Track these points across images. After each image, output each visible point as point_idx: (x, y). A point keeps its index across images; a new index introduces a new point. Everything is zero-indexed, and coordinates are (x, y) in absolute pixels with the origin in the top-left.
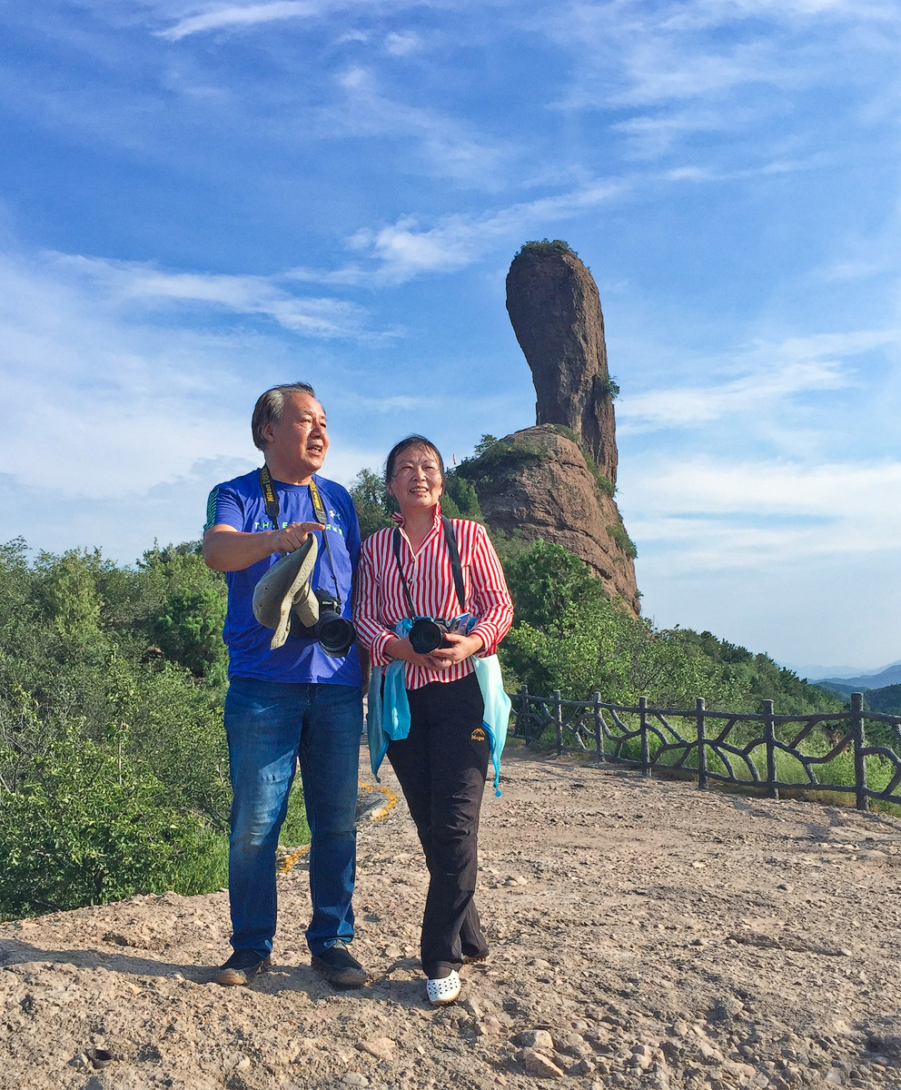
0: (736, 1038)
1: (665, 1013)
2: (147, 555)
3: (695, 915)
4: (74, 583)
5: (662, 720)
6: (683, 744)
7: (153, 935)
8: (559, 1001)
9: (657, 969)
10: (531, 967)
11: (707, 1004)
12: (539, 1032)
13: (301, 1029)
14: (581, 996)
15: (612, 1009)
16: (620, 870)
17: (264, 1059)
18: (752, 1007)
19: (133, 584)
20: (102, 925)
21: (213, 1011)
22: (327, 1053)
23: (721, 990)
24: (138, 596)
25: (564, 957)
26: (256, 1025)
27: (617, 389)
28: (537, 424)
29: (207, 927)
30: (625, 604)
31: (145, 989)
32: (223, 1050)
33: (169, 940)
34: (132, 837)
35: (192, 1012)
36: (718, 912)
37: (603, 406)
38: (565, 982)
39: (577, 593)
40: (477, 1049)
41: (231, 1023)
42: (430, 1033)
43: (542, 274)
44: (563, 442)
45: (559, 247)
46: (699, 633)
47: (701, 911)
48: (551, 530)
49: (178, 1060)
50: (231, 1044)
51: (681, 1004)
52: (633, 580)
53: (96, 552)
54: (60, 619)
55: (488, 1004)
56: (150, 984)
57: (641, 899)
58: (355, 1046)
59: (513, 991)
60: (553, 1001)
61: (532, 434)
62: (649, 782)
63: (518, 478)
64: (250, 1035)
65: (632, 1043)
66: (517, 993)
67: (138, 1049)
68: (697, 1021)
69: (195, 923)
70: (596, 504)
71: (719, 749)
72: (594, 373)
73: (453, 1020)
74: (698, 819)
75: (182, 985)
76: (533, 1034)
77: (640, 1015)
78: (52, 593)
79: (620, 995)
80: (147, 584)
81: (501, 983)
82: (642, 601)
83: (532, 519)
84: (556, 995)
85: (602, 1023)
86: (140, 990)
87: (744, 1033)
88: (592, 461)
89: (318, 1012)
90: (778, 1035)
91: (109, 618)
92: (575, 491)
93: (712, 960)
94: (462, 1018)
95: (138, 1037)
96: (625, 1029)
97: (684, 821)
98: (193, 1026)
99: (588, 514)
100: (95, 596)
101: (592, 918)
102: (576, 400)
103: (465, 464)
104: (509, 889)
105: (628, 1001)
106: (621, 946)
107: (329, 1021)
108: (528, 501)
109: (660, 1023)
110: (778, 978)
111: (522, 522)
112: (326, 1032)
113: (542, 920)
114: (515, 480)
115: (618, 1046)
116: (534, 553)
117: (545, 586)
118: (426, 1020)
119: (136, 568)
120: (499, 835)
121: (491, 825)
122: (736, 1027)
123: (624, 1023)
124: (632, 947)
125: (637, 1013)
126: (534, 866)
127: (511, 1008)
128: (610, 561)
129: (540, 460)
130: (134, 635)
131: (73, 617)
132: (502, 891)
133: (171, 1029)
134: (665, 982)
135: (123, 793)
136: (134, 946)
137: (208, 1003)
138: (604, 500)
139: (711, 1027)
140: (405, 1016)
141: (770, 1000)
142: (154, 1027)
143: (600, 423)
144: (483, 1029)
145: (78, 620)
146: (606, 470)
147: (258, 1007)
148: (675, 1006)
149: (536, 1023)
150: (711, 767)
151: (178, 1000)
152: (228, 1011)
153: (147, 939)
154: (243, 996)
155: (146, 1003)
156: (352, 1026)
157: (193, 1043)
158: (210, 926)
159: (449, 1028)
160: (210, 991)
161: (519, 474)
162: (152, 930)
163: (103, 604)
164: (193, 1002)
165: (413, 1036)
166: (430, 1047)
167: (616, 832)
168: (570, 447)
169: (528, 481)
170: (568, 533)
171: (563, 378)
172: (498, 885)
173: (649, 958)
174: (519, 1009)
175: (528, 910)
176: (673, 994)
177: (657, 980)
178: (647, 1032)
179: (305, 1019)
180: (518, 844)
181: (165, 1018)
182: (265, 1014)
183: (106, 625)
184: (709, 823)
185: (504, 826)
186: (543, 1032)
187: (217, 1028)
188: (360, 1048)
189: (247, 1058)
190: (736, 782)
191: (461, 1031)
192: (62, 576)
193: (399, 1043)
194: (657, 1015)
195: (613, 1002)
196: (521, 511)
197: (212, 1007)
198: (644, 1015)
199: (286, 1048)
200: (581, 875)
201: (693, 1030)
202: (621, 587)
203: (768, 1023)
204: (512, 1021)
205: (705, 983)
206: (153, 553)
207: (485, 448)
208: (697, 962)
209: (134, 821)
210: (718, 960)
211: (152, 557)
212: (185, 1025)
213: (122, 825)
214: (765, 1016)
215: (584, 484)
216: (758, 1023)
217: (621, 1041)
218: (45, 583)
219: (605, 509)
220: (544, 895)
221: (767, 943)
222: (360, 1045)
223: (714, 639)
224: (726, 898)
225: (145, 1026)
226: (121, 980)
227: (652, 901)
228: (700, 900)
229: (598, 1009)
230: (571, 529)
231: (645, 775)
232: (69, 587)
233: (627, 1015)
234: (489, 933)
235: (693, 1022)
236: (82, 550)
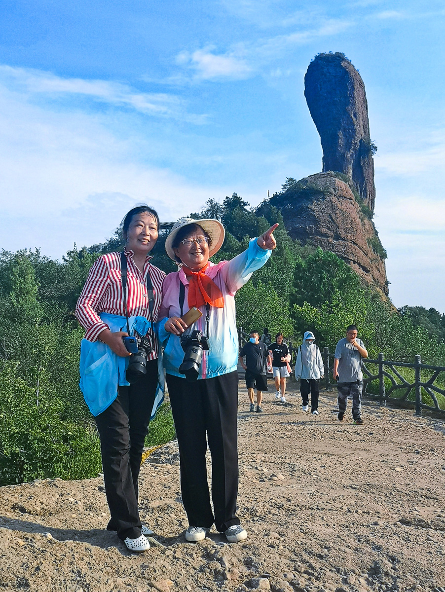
0: (384, 586)
1: (343, 570)
2: (69, 254)
3: (385, 503)
4: (22, 271)
5: (393, 369)
6: (406, 385)
7: (42, 506)
8: (279, 560)
9: (344, 541)
10: (266, 537)
11: (369, 564)
12: (262, 579)
13: (117, 572)
14: (294, 557)
15: (311, 566)
16: (346, 471)
17: (91, 590)
18: (397, 567)
19: (60, 272)
20: (13, 499)
21: (65, 558)
22: (130, 588)
23: (381, 555)
24: (62, 279)
25: (289, 531)
26: (91, 569)
27: (376, 148)
28: (323, 171)
29: (76, 502)
30: (378, 289)
31: (27, 543)
32: (68, 583)
33: (52, 510)
34: (41, 440)
35: (53, 558)
36: (401, 502)
37: (366, 159)
38: (285, 547)
39: (342, 284)
40: (223, 588)
41: (75, 566)
42: (196, 577)
43: (328, 74)
44: (339, 182)
45: (339, 57)
46: (427, 309)
47: (390, 501)
48: (331, 240)
49: (39, 587)
50: (73, 580)
51: (354, 564)
52: (384, 273)
53: (37, 251)
54: (13, 294)
55: (234, 560)
56: (31, 540)
57: (354, 492)
58: (148, 584)
59: (251, 552)
60: (275, 559)
61: (319, 177)
62: (385, 409)
63: (310, 206)
64: (85, 574)
65: (318, 588)
66: (254, 553)
67: (17, 580)
68: (362, 575)
69: (70, 499)
70: (360, 223)
71: (430, 389)
72: (361, 138)
73: (211, 570)
74: (408, 437)
75: (50, 541)
76: (258, 580)
77: (328, 570)
78: (8, 277)
79: (318, 557)
80: (69, 273)
81: (245, 547)
82: (390, 287)
83: (318, 233)
84: (277, 556)
85: (303, 575)
86: (23, 543)
87: (389, 583)
88: (358, 195)
89: (130, 561)
90: (410, 585)
91: (44, 293)
92: (347, 214)
93: (380, 535)
94: (216, 569)
95: (18, 573)
96: (317, 579)
97: (399, 438)
98: (52, 567)
99: (355, 230)
100: (36, 280)
101: (317, 504)
102: (349, 155)
103: (276, 196)
104: (272, 482)
105: (321, 561)
106: (327, 525)
107: (135, 567)
108: (316, 221)
109: (339, 575)
110: (419, 548)
111: (312, 234)
112: (132, 574)
113: (285, 505)
114: (308, 207)
115: (310, 589)
116: (315, 257)
117: (322, 278)
118: (195, 569)
119: (62, 262)
120: (277, 444)
121: (274, 437)
122: (385, 579)
123: (317, 575)
124: (334, 525)
125: (326, 569)
126: (291, 467)
127: (248, 563)
128: (369, 261)
129: (324, 195)
130: (59, 305)
131: (21, 293)
132: (267, 483)
133: (38, 569)
134: (347, 550)
135: (38, 412)
136: (30, 513)
137: (63, 553)
138: (366, 221)
139: (370, 579)
140: (183, 566)
141: (409, 563)
142: (28, 567)
143: (365, 170)
144: (228, 576)
145: (24, 295)
146: (367, 201)
147: (94, 557)
148: (350, 565)
149: (262, 574)
150: (424, 401)
151: (45, 551)
152: (74, 559)
153: (38, 509)
154: (86, 550)
155: (26, 552)
156: (148, 571)
157: (50, 578)
158: (79, 502)
159: (208, 574)
160: (66, 546)
161: (310, 203)
162: (42, 503)
163: (40, 285)
164: (54, 552)
165: (185, 579)
166: (195, 586)
167: (353, 444)
168: (344, 186)
169: (316, 208)
170: (341, 242)
171: (340, 141)
172: (265, 479)
173: (343, 533)
174: (253, 564)
175: (279, 498)
176: (349, 557)
177: (342, 548)
178: (330, 581)
179: (121, 566)
180: (288, 450)
181: (35, 562)
182: (97, 562)
183: (42, 297)
184: (415, 440)
185: (282, 437)
186: (265, 579)
187: (66, 569)
188: (151, 585)
189: (81, 589)
190: (439, 411)
191: (215, 577)
192: (15, 266)
193: (176, 583)
194: (338, 570)
195: (312, 561)
196: (310, 227)
197: (65, 556)
198: (330, 570)
199: (106, 584)
200: (320, 474)
201: (359, 581)
202: (376, 277)
203: (405, 578)
204: (248, 571)
205: (372, 551)
206: (73, 252)
207: (288, 186)
208: (371, 537)
209: (43, 430)
210: (384, 536)
211: (72, 254)
212: (47, 566)
213: (36, 432)
214: (404, 573)
215: (354, 210)
216: (398, 577)
217: (313, 586)
218: (5, 270)
219: (367, 227)
220: (293, 487)
221: (423, 524)
222: (152, 583)
223: (437, 313)
224: (408, 492)
225: (23, 566)
226: (13, 537)
227: (361, 494)
228: (391, 494)
229: (302, 565)
230: (344, 239)
231: (381, 405)
232: (19, 273)
233: (319, 570)
234: (251, 512)
235: (359, 576)
236: (28, 250)
